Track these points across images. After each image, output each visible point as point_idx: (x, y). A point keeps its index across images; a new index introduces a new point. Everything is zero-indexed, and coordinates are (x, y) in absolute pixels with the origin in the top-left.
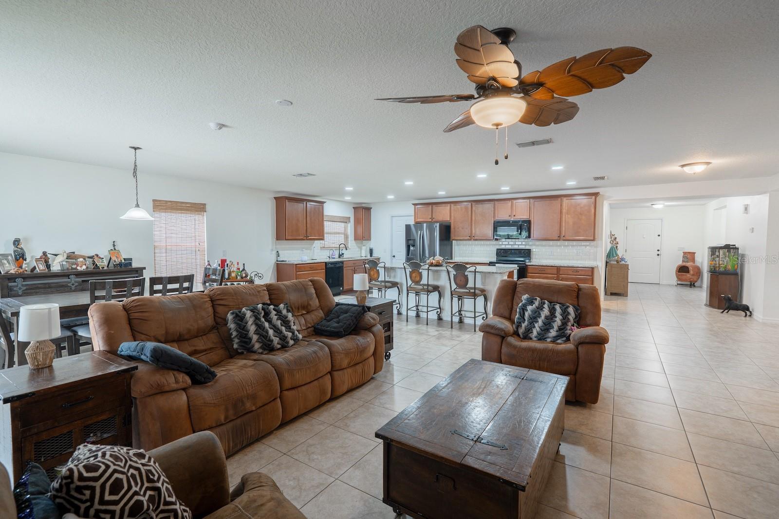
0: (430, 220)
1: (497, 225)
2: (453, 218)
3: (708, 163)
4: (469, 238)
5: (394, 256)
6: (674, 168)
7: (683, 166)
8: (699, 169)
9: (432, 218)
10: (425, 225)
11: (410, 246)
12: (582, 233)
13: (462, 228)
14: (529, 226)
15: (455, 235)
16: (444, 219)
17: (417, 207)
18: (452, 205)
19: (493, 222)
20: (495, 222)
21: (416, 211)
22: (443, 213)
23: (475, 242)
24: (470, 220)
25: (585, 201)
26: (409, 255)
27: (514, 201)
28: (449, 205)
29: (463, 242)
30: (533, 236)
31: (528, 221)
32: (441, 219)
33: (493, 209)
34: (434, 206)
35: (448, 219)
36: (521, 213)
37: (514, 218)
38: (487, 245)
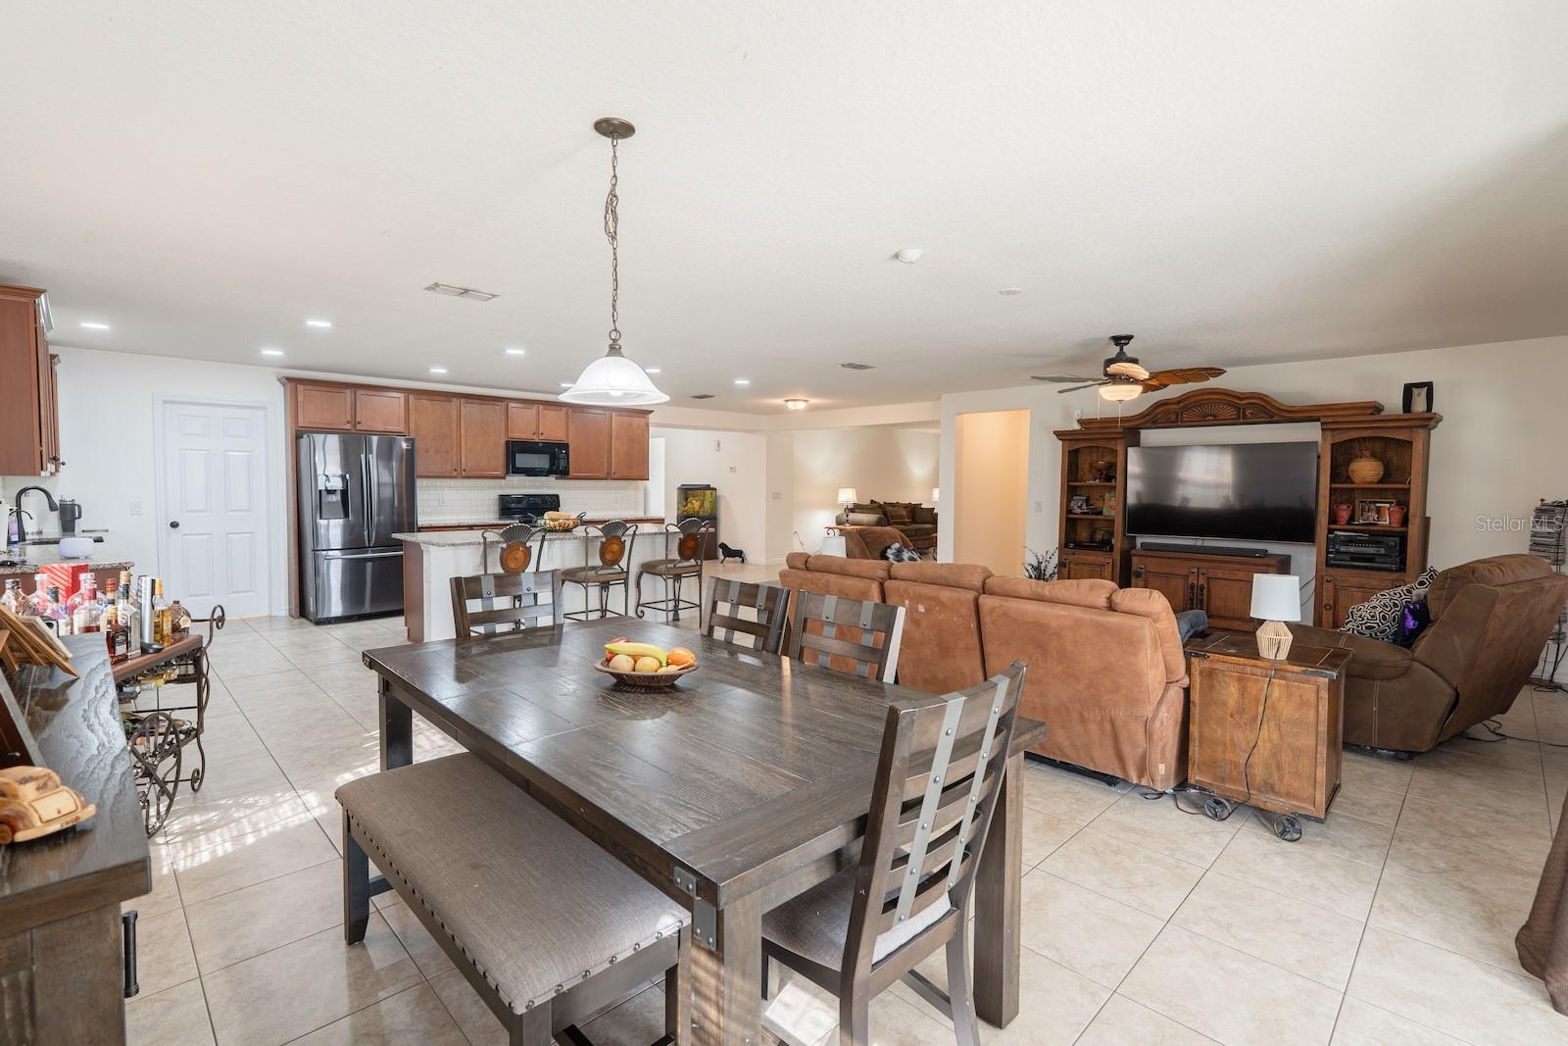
0: (348, 426)
1: (515, 448)
2: (412, 426)
3: (806, 401)
4: (455, 474)
5: (174, 525)
6: (780, 401)
7: (787, 401)
8: (801, 406)
9: (355, 423)
10: (375, 439)
11: (324, 494)
12: (635, 469)
13: (437, 452)
14: (567, 454)
15: (420, 467)
16: (390, 428)
17: (300, 387)
18: (411, 396)
19: (503, 442)
20: (507, 443)
21: (300, 398)
22: (386, 413)
23: (467, 482)
24: (454, 435)
25: (637, 421)
26: (321, 518)
27: (541, 407)
28: (401, 396)
29: (439, 482)
30: (572, 473)
31: (566, 446)
32: (380, 428)
33: (503, 417)
34: (360, 392)
35: (401, 428)
36: (552, 429)
37: (541, 438)
38: (490, 488)
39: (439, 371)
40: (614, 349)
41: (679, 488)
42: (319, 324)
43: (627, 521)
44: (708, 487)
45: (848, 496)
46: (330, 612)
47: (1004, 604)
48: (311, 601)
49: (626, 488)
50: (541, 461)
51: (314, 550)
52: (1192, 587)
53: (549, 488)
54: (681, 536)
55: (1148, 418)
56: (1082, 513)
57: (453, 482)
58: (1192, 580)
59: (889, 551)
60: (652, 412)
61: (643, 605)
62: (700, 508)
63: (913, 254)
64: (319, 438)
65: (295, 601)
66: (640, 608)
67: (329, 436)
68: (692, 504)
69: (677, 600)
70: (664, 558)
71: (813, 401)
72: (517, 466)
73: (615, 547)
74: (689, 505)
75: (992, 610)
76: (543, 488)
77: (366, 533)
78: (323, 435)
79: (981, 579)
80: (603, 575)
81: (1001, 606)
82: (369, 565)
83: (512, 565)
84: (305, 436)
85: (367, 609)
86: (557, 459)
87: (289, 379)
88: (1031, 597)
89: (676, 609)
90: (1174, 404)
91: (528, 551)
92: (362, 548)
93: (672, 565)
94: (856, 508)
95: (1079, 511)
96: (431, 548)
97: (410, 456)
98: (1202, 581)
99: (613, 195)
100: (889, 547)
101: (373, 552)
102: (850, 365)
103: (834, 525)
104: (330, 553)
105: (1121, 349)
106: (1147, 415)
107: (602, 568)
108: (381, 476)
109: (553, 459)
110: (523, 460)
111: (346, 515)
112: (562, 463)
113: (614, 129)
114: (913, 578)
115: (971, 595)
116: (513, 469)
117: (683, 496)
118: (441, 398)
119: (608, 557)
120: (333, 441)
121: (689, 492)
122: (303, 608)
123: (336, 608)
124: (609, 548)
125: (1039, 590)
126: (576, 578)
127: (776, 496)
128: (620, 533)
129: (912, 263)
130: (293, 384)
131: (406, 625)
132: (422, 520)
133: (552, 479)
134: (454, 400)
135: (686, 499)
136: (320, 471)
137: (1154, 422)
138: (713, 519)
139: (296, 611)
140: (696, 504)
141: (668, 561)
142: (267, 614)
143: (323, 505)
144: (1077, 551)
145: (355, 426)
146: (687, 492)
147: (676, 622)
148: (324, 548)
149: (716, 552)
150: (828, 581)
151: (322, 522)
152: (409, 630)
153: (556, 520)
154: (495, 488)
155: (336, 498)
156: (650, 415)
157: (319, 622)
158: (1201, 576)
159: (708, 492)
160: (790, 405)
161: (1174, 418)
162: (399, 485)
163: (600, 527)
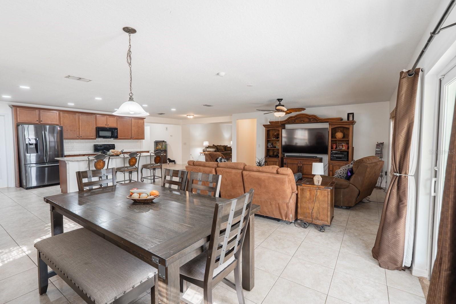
0: (37, 122)
2: (62, 123)
3: (193, 116)
4: (78, 138)
7: (187, 115)
8: (192, 117)
9: (40, 121)
10: (48, 127)
11: (28, 145)
12: (140, 136)
13: (71, 131)
14: (117, 131)
15: (65, 136)
16: (53, 123)
17: (18, 109)
18: (61, 112)
19: (95, 128)
20: (96, 128)
21: (18, 113)
22: (52, 118)
23: (82, 140)
24: (77, 125)
25: (140, 121)
26: (27, 153)
27: (108, 116)
28: (57, 112)
29: (72, 141)
30: (119, 137)
31: (117, 129)
32: (50, 123)
33: (95, 120)
34: (41, 111)
35: (58, 123)
36: (112, 124)
37: (108, 126)
38: (90, 142)
39: (71, 104)
40: (131, 99)
41: (154, 142)
42: (25, 87)
43: (138, 152)
44: (164, 141)
45: (206, 144)
46: (32, 185)
47: (250, 173)
48: (24, 181)
49: (137, 142)
50: (109, 134)
51: (25, 164)
52: (299, 166)
53: (111, 142)
54: (155, 156)
55: (287, 121)
56: (271, 147)
57: (77, 141)
58: (299, 165)
59: (218, 159)
60: (145, 118)
61: (143, 178)
62: (161, 148)
63: (222, 74)
64: (26, 126)
65: (18, 182)
66: (142, 179)
67: (30, 125)
68: (159, 146)
69: (154, 176)
70: (150, 163)
71: (195, 116)
72: (100, 135)
73: (134, 160)
74: (158, 147)
75: (246, 175)
76: (109, 142)
77: (45, 158)
78: (28, 125)
79: (243, 166)
80: (130, 169)
81: (249, 174)
82: (46, 169)
83: (99, 167)
84: (20, 125)
85: (46, 183)
86: (114, 133)
87: (14, 106)
88: (257, 171)
89: (154, 179)
90: (293, 117)
91: (104, 162)
92: (44, 163)
93: (152, 165)
94: (209, 147)
95: (270, 147)
96: (70, 162)
97: (61, 133)
98: (301, 165)
99: (129, 51)
100: (218, 158)
101: (48, 164)
102: (206, 105)
103: (202, 152)
104: (31, 165)
105: (280, 102)
106: (287, 120)
107: (129, 167)
108: (50, 139)
109: (113, 133)
110: (102, 133)
111: (37, 152)
112: (115, 134)
113: (129, 31)
114: (225, 167)
115: (240, 171)
116: (98, 136)
117: (156, 144)
118: (73, 113)
119: (132, 163)
120: (32, 127)
121: (158, 143)
122: (21, 183)
123: (34, 183)
124: (131, 161)
125: (259, 169)
126: (121, 171)
127: (185, 144)
128: (135, 156)
129: (222, 76)
130: (15, 108)
131: (61, 188)
132: (66, 153)
133: (112, 139)
134: (77, 114)
135: (157, 145)
136: (27, 137)
137: (289, 123)
138: (165, 151)
139: (18, 185)
140: (160, 147)
141: (151, 164)
142: (6, 186)
143: (28, 149)
144: (270, 158)
145: (40, 122)
146: (157, 143)
147: (154, 183)
148: (29, 163)
149: (166, 161)
150: (200, 168)
151: (28, 155)
152: (62, 189)
153: (114, 152)
154: (92, 142)
155: (33, 146)
156: (145, 119)
157: (27, 189)
158: (301, 164)
159: (164, 143)
160: (189, 117)
161: (293, 121)
162: (57, 142)
163: (129, 154)
